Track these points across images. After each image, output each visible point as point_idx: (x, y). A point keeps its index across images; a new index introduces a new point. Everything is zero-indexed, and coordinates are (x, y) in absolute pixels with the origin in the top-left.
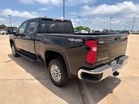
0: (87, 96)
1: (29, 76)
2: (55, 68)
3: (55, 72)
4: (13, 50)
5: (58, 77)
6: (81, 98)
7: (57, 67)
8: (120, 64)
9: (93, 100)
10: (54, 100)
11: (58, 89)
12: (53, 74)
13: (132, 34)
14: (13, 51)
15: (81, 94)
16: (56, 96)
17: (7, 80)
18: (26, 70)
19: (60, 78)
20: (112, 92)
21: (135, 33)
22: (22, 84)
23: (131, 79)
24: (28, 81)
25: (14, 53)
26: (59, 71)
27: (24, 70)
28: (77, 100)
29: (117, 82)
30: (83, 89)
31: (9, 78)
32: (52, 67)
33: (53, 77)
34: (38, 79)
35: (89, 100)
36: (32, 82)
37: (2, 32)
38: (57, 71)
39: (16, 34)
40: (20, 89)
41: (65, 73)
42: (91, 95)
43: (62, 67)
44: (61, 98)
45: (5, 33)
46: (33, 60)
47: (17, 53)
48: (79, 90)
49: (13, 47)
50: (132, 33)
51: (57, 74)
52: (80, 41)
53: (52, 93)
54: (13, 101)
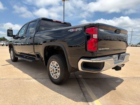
0: (88, 92)
1: (26, 76)
2: (54, 65)
3: (54, 68)
4: (11, 54)
5: (57, 73)
6: (82, 94)
7: (56, 63)
8: (121, 59)
9: (95, 96)
10: (52, 95)
11: (56, 86)
12: (51, 72)
13: (131, 47)
14: (11, 56)
15: (82, 91)
16: (54, 92)
17: (3, 79)
18: (23, 72)
19: (59, 74)
20: (115, 89)
21: (134, 45)
22: (18, 82)
23: (134, 79)
24: (25, 80)
25: (12, 58)
26: (58, 66)
27: (21, 72)
28: (78, 95)
29: (120, 81)
30: (84, 87)
31: (4, 78)
32: (51, 64)
33: (51, 75)
34: (35, 79)
35: (90, 96)
36: (29, 81)
37: (2, 43)
38: (56, 67)
39: (16, 37)
40: (16, 87)
41: (64, 68)
42: (93, 92)
43: (62, 62)
44: (60, 94)
45: (5, 44)
46: (32, 60)
47: (15, 56)
48: (80, 88)
49: (12, 52)
50: (131, 45)
51: (56, 70)
52: (80, 29)
53: (50, 89)
54: (7, 96)
